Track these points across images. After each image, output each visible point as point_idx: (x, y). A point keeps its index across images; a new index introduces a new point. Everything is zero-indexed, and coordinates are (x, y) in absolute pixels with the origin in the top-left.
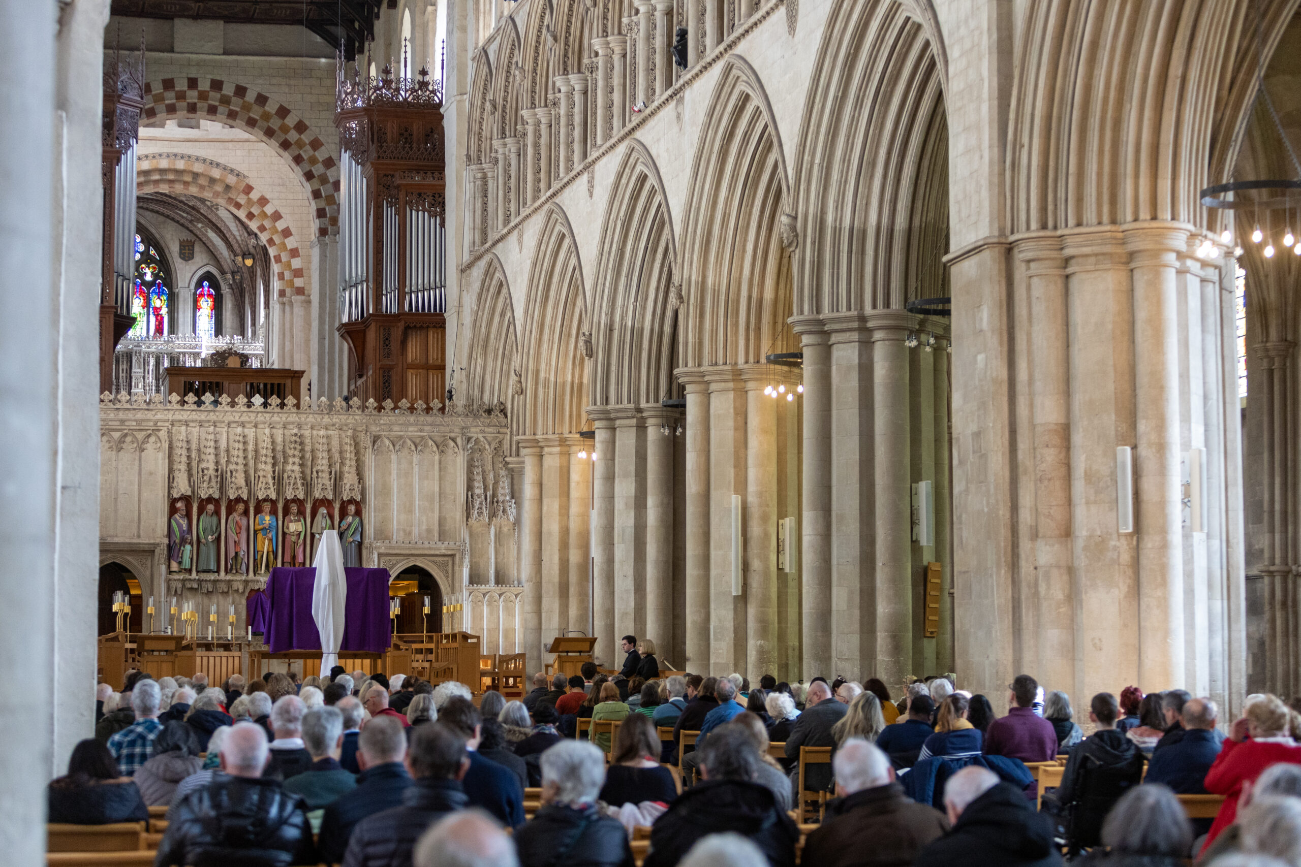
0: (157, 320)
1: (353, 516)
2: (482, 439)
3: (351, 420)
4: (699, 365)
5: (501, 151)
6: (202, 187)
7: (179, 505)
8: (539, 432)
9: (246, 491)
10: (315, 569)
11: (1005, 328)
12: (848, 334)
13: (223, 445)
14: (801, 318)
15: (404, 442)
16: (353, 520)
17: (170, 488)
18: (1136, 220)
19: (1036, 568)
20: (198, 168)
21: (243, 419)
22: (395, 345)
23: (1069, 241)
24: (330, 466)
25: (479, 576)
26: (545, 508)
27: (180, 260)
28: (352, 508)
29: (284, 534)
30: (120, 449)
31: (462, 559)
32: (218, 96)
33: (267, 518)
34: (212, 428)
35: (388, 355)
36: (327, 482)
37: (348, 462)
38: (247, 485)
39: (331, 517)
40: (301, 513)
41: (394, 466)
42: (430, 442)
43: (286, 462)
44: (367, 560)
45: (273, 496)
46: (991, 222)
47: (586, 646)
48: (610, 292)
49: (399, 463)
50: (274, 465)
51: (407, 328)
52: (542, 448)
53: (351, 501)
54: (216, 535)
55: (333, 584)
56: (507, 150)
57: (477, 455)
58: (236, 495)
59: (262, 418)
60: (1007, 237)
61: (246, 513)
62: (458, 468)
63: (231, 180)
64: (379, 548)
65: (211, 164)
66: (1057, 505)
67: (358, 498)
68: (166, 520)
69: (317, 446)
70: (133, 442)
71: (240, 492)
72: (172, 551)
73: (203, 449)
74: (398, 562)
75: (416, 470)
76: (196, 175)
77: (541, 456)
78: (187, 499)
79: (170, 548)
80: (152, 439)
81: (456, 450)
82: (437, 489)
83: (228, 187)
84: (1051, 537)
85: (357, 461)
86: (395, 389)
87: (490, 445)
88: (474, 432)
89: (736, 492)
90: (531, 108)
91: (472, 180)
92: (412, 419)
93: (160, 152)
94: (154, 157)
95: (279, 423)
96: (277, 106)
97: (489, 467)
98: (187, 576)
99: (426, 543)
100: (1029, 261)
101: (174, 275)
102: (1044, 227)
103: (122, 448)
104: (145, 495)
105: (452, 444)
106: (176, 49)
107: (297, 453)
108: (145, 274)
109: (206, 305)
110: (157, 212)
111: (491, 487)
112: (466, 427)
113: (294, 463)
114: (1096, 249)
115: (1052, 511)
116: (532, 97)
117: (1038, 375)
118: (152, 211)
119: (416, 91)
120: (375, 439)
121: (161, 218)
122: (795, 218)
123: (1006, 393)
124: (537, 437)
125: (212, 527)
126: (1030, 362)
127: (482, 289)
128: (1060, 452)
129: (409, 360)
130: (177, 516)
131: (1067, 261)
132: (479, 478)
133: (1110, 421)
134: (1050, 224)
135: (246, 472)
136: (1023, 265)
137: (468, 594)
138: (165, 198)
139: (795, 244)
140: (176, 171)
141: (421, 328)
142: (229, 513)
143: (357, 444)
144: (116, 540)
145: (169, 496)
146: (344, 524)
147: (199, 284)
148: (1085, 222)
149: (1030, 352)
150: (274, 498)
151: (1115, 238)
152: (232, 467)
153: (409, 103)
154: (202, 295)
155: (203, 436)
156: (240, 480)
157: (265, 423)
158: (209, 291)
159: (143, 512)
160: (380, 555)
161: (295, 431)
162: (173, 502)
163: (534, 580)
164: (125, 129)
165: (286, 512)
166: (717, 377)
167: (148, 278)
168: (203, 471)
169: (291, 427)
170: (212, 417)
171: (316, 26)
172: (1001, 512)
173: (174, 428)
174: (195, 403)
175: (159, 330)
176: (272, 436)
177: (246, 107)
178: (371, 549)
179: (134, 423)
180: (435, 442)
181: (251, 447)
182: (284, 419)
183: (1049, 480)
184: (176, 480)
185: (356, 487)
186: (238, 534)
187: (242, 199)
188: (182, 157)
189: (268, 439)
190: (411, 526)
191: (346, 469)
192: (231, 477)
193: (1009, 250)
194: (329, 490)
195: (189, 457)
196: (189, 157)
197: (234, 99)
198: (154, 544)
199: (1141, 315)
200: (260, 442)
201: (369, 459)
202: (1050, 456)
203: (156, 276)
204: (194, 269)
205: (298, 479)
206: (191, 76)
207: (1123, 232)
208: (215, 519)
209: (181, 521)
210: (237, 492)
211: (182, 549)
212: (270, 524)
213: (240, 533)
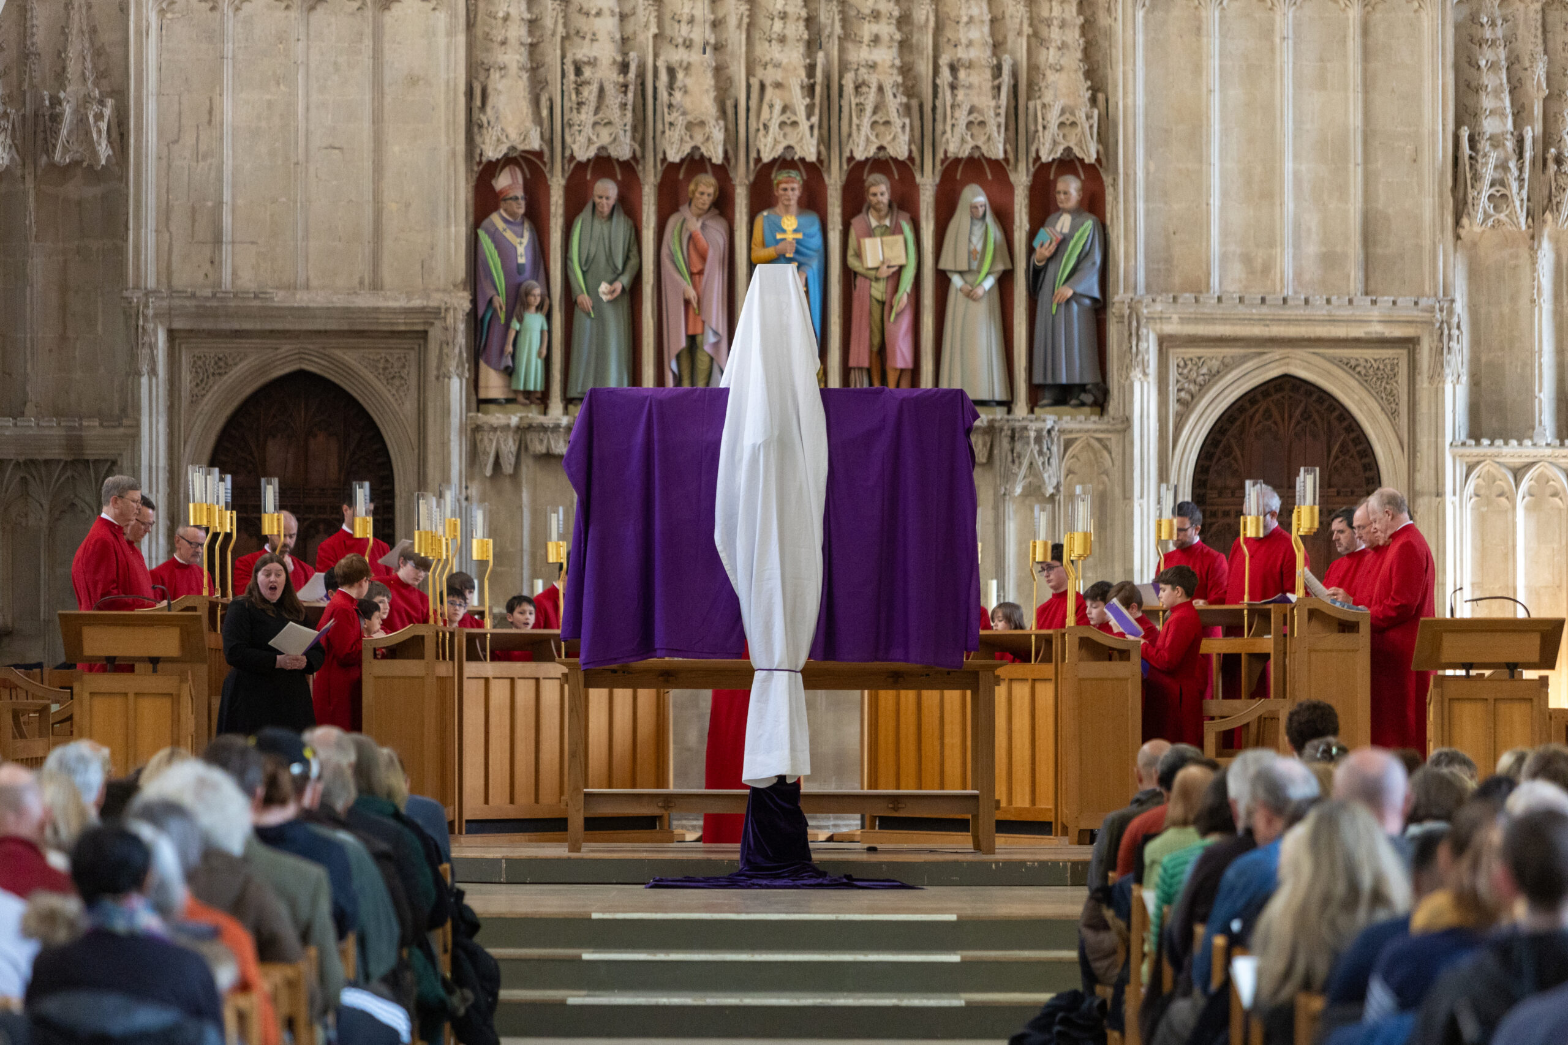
1: (1076, 212)
7: (503, 181)
9: (719, 135)
10: (726, 391)
16: (1074, 228)
17: (473, 128)
24: (997, 47)
25: (1500, 408)
28: (1070, 188)
29: (849, 276)
30: (315, 2)
31: (1439, 352)
33: (790, 223)
36: (986, 102)
37: (1055, 34)
38: (722, 113)
39: (1004, 220)
40: (904, 202)
41: (1212, 43)
43: (847, 37)
44: (1122, 358)
45: (809, 150)
47: (1529, 648)
49: (1226, 33)
50: (812, 45)
53: (1068, 164)
54: (625, 280)
55: (782, 443)
57: (1489, 8)
58: (687, 149)
61: (722, 205)
62: (1427, 49)
64: (1162, 318)
67: (1090, 153)
68: (460, 230)
71: (699, 137)
72: (486, 336)
74: (1226, 367)
75: (1286, 57)
78: (530, 163)
79: (477, 322)
82: (1355, 120)
85: (1088, 27)
97: (1530, 42)
98: (534, 416)
99: (1319, 300)
104: (395, 150)
111: (1538, 110)
113: (876, 40)
125: (610, 256)
130: (496, 219)
132: (1494, 80)
135: (719, 71)
137: (1461, 470)
142: (667, 208)
144: (302, 299)
145: (469, 155)
146: (1045, 238)
150: (812, 157)
152: (677, 56)
156: (699, 96)
159: (391, 207)
160: (1164, 341)
162: (483, 174)
165: (855, 200)
168: (578, 71)
178: (1133, 322)
184: (492, 100)
185: (1081, 115)
186: (695, 275)
190: (1271, 244)
191: (1049, 55)
192: (671, 87)
194: (992, 126)
195: (533, 25)
198: (422, 310)
201: (1128, 22)
205: (890, 91)
208: (620, 227)
209: (509, 235)
210: (691, 137)
211: (515, 325)
212: (798, 241)
213: (701, 273)
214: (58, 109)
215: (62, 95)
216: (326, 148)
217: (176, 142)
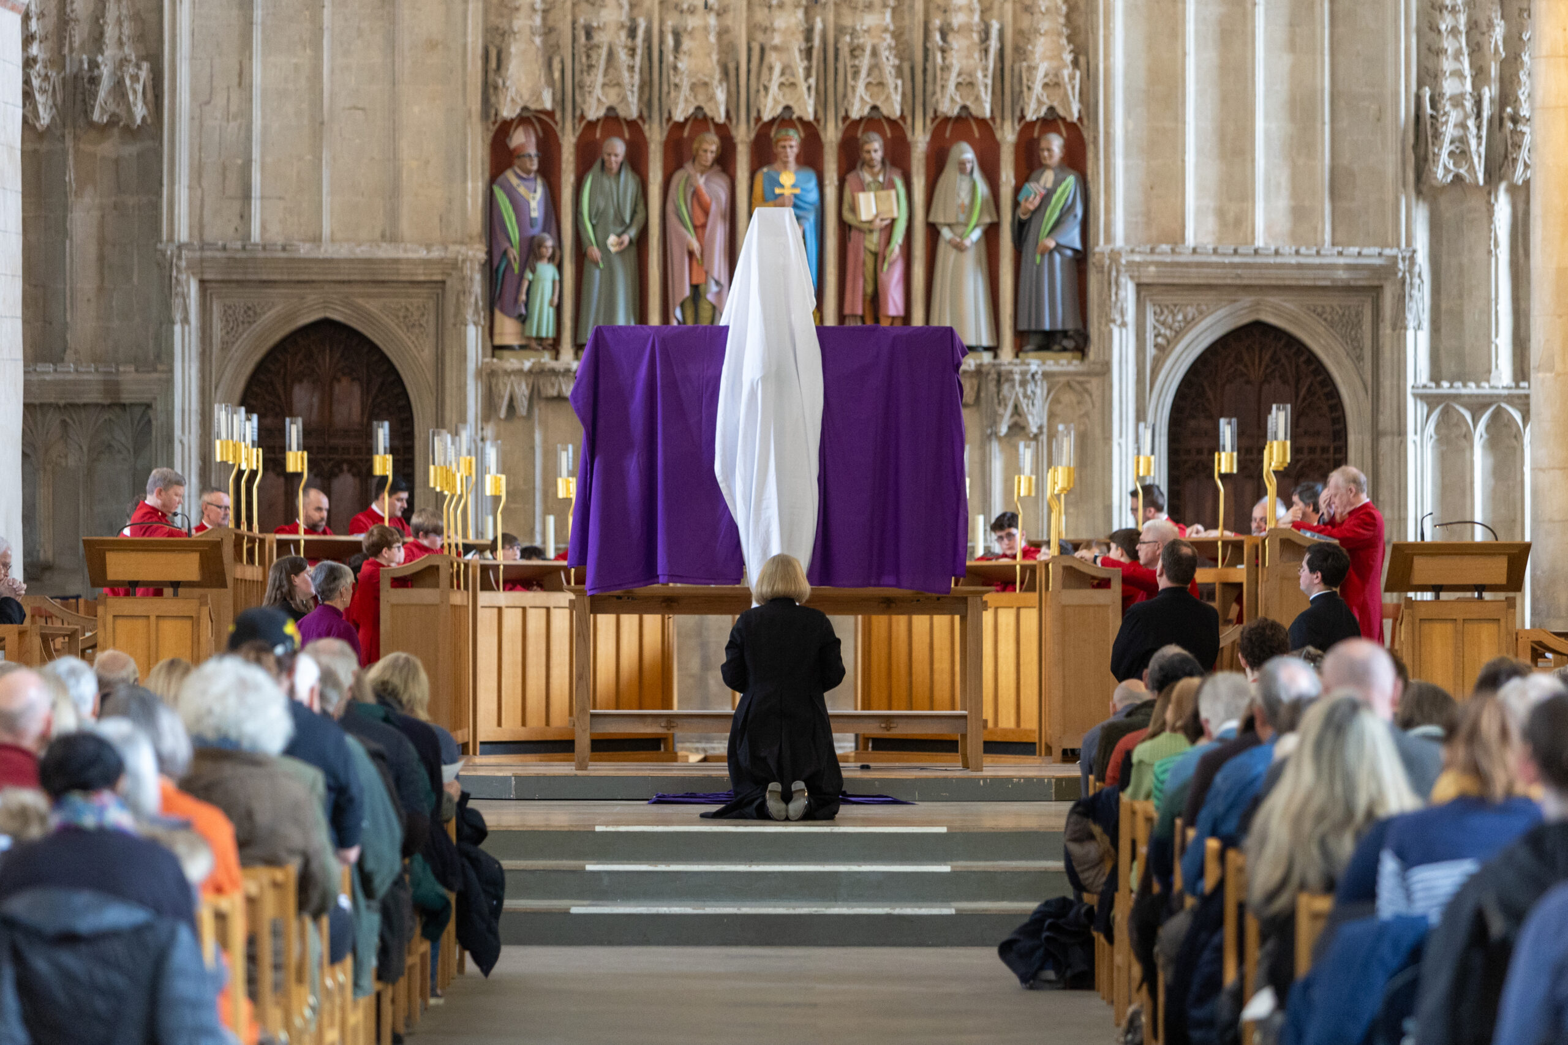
1: (1059, 168)
7: (522, 139)
9: (721, 96)
10: (726, 329)
16: (1058, 183)
17: (489, 86)
24: (985, 13)
25: (1458, 353)
28: (1054, 145)
29: (845, 229)
31: (1401, 301)
33: (788, 179)
36: (975, 64)
37: (1039, 2)
38: (725, 75)
39: (992, 175)
40: (897, 159)
44: (1101, 305)
45: (807, 110)
47: (1497, 570)
50: (810, 11)
53: (1053, 121)
54: (633, 232)
55: (780, 376)
58: (691, 109)
61: (725, 161)
64: (1140, 266)
67: (1072, 112)
68: (477, 186)
71: (703, 98)
72: (501, 285)
74: (1200, 311)
78: (543, 122)
79: (492, 273)
82: (1323, 81)
97: (1488, 8)
98: (546, 359)
99: (1288, 251)
104: (415, 110)
111: (1495, 72)
113: (870, 6)
125: (618, 211)
130: (511, 176)
132: (1453, 44)
135: (722, 35)
137: (1422, 410)
142: (673, 163)
144: (327, 251)
145: (485, 114)
146: (1030, 193)
150: (810, 116)
152: (677, 21)
156: (705, 60)
159: (411, 163)
160: (1142, 289)
162: (498, 133)
165: (851, 157)
168: (589, 36)
178: (1113, 272)
184: (508, 61)
185: (1065, 78)
186: (700, 229)
190: (1244, 198)
191: (1036, 20)
192: (677, 50)
194: (981, 88)
198: (440, 262)
205: (885, 54)
208: (628, 184)
209: (525, 191)
210: (695, 97)
211: (529, 276)
212: (796, 196)
213: (704, 226)
214: (96, 72)
215: (100, 59)
216: (350, 109)
217: (208, 103)
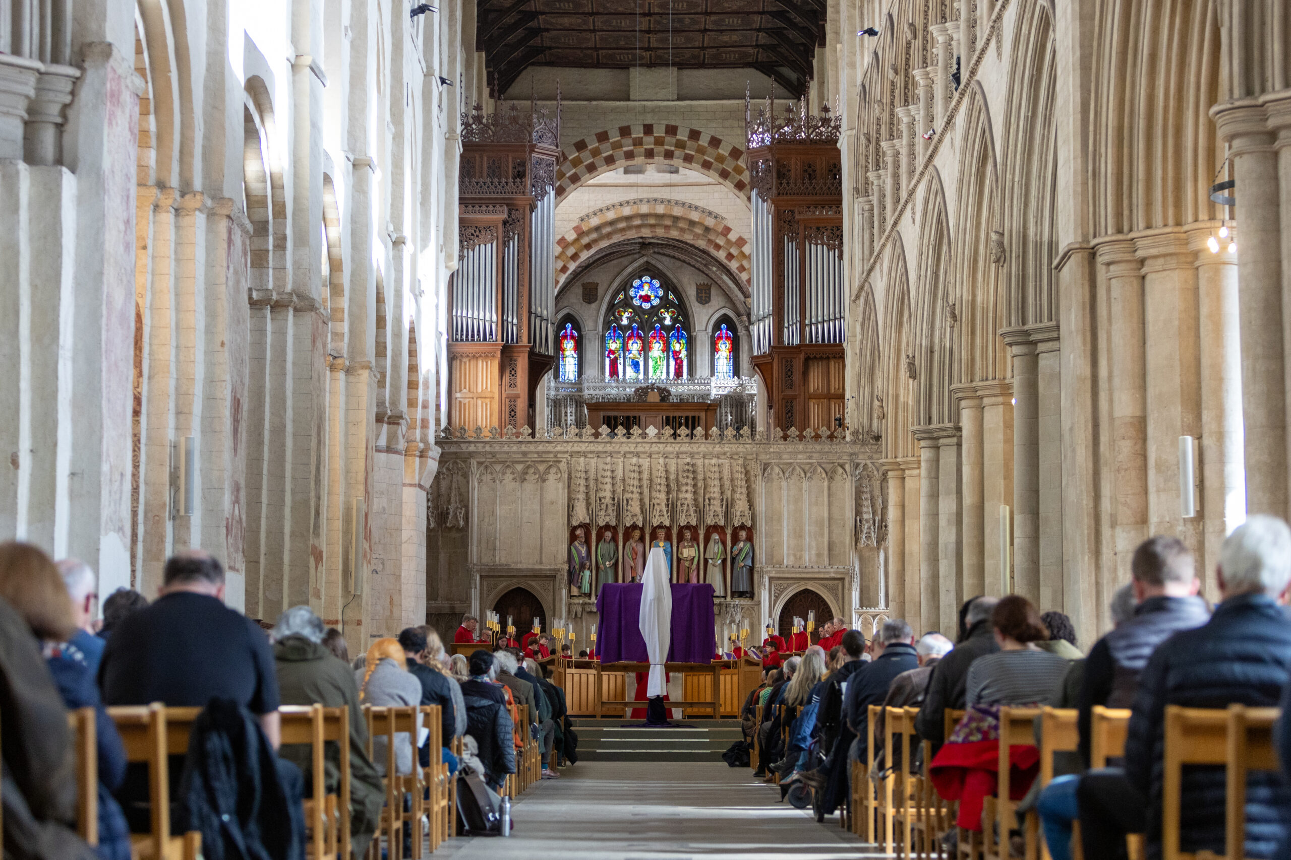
0: (676, 363)
1: (745, 541)
2: (870, 465)
3: (741, 449)
4: (972, 381)
5: (876, 183)
6: (682, 230)
7: (578, 532)
8: (900, 455)
9: (641, 519)
11: (1088, 328)
12: (1051, 343)
13: (619, 473)
14: (1009, 329)
15: (794, 469)
16: (744, 546)
17: (569, 516)
18: (1196, 220)
19: (1115, 554)
20: (677, 211)
21: (640, 449)
22: (797, 377)
23: (1139, 243)
24: (722, 493)
25: (869, 598)
26: (907, 529)
27: (697, 304)
28: (743, 534)
29: (679, 560)
30: (523, 480)
31: (851, 582)
32: (674, 141)
33: (662, 544)
34: (609, 458)
35: (791, 386)
36: (719, 509)
37: (739, 490)
38: (642, 512)
39: (724, 544)
40: (695, 538)
41: (785, 492)
42: (819, 469)
43: (679, 490)
45: (667, 523)
46: (1075, 229)
48: (928, 315)
49: (788, 489)
50: (668, 493)
51: (807, 360)
52: (904, 470)
53: (743, 527)
54: (614, 561)
55: (659, 599)
56: (881, 181)
57: (865, 482)
59: (656, 449)
60: (1088, 242)
62: (847, 494)
63: (710, 222)
64: (770, 572)
65: (690, 207)
66: (1133, 494)
68: (566, 546)
69: (709, 474)
70: (535, 473)
71: (635, 519)
72: (573, 577)
73: (600, 479)
74: (789, 586)
75: (806, 496)
76: (676, 219)
77: (903, 479)
78: (586, 527)
79: (570, 573)
80: (553, 470)
81: (845, 476)
82: (826, 515)
83: (707, 229)
84: (1127, 524)
85: (748, 488)
86: (797, 418)
87: (878, 471)
88: (862, 460)
89: (1006, 503)
90: (890, 140)
91: (860, 212)
92: (801, 447)
93: (640, 197)
94: (635, 203)
95: (673, 453)
96: (730, 148)
97: (877, 492)
98: (587, 600)
99: (816, 567)
100: (1108, 264)
101: (691, 319)
102: (1120, 231)
103: (525, 479)
104: (547, 523)
105: (840, 470)
106: (632, 97)
107: (690, 481)
108: (665, 318)
109: (724, 349)
110: (674, 257)
111: (879, 512)
112: (855, 454)
113: (687, 491)
114: (1162, 250)
115: (1128, 500)
116: (891, 128)
117: (1116, 372)
118: (668, 256)
119: (818, 128)
120: (766, 467)
121: (678, 263)
122: (1002, 234)
123: (1089, 390)
124: (898, 460)
125: (609, 554)
126: (1110, 359)
127: (864, 318)
128: (1136, 444)
129: (812, 390)
130: (576, 543)
131: (1142, 262)
132: (867, 503)
133: (1176, 412)
134: (1126, 228)
135: (641, 500)
136: (1104, 267)
137: (857, 615)
138: (676, 243)
139: (1002, 259)
140: (657, 216)
141: (821, 358)
142: (626, 540)
143: (747, 473)
144: (519, 566)
145: (568, 524)
146: (736, 549)
147: (717, 327)
148: (1154, 225)
149: (1109, 351)
150: (668, 525)
151: (1179, 239)
152: (627, 496)
153: (811, 140)
154: (720, 338)
155: (601, 466)
156: (635, 508)
157: (658, 453)
158: (727, 333)
159: (545, 540)
160: (770, 579)
161: (688, 460)
162: (572, 530)
163: (897, 600)
164: (540, 177)
165: (681, 538)
166: (986, 392)
167: (668, 322)
168: (600, 500)
169: (684, 456)
170: (609, 448)
171: (767, 68)
172: (1085, 502)
173: (574, 459)
174: (593, 435)
175: (678, 373)
176: (666, 465)
177: (701, 150)
178: (762, 573)
179: (536, 456)
180: (824, 469)
181: (645, 476)
182: (677, 449)
183: (1126, 470)
184: (575, 508)
185: (746, 513)
186: (634, 556)
187: (721, 241)
188: (662, 202)
189: (662, 469)
190: (802, 550)
191: (737, 496)
192: (627, 505)
193: (1092, 254)
194: (720, 516)
195: (587, 487)
196: (669, 201)
197: (689, 143)
198: (554, 570)
199: (1204, 311)
200: (653, 471)
201: (760, 486)
202: (1126, 448)
203: (674, 320)
204: (711, 312)
205: (691, 506)
206: (646, 122)
207: (1185, 232)
208: (612, 545)
209: (580, 548)
211: (582, 574)
212: (664, 547)
213: (636, 559)
214: (448, 511)
215: (449, 507)
216: (527, 523)
217: (483, 520)
